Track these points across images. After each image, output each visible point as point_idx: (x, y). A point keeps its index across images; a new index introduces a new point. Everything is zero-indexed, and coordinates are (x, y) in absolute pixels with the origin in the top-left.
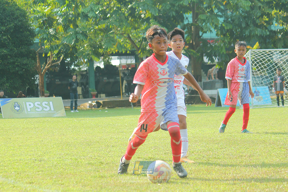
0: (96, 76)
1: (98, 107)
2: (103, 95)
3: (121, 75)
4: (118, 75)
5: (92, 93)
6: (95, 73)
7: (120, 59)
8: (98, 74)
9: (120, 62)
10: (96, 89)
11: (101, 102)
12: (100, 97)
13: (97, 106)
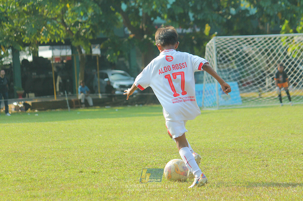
0: (22, 71)
1: (26, 109)
2: (32, 95)
3: (54, 69)
4: (50, 69)
5: (18, 92)
6: (22, 67)
7: (53, 49)
8: (25, 69)
9: (53, 53)
10: (24, 87)
11: (30, 103)
12: (28, 97)
13: (24, 108)
